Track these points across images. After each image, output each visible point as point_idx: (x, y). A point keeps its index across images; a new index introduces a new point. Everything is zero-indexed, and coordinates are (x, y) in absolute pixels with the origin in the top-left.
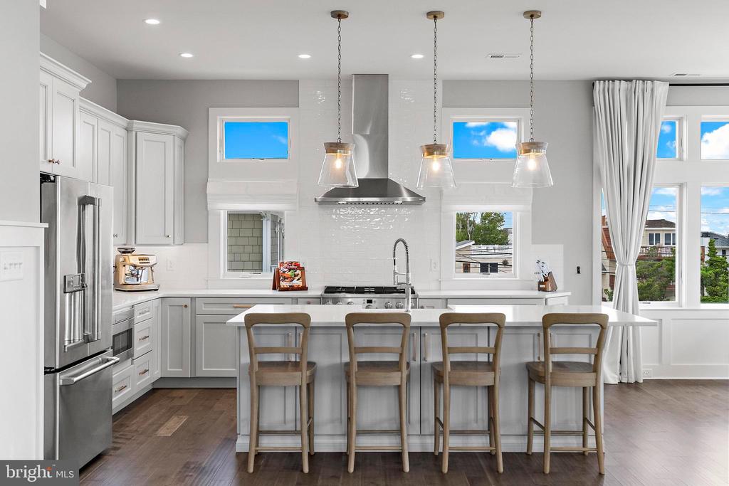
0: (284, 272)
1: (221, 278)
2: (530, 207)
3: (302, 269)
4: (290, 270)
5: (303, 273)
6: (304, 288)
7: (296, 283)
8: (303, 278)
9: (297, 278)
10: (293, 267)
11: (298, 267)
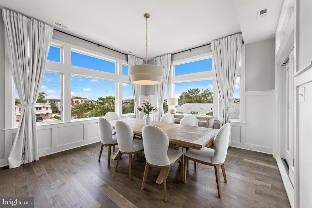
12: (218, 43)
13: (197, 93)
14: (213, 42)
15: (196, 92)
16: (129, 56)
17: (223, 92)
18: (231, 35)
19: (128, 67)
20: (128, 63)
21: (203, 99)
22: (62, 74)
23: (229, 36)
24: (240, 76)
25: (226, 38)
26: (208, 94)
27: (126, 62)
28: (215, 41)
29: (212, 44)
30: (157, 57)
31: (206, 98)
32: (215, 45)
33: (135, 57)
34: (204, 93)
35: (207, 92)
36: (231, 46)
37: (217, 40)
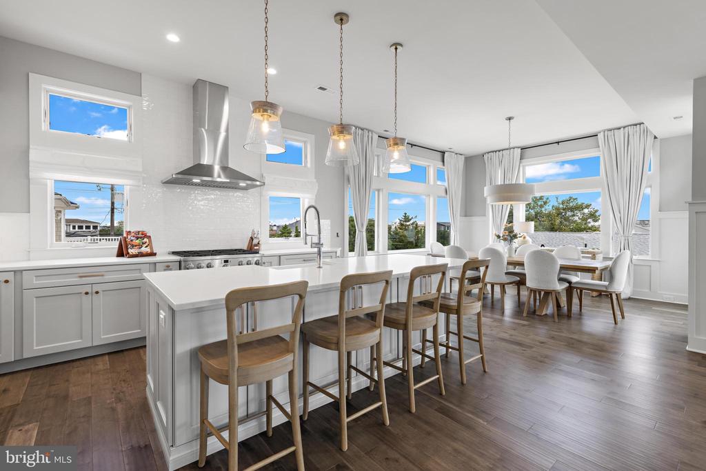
0: (132, 240)
1: (49, 248)
2: (314, 197)
3: (149, 237)
4: (137, 238)
5: (150, 241)
6: (153, 254)
7: (144, 249)
8: (150, 245)
9: (145, 245)
10: (140, 235)
11: (145, 235)
12: (611, 135)
13: (541, 206)
14: (602, 133)
15: (539, 203)
16: (446, 155)
17: (620, 213)
18: (636, 125)
19: (444, 171)
20: (444, 165)
21: (558, 221)
22: (379, 190)
23: (631, 125)
24: (651, 187)
25: (627, 128)
26: (572, 209)
27: (442, 163)
28: (606, 132)
29: (601, 136)
30: (493, 152)
31: (567, 219)
32: (607, 139)
33: (453, 154)
34: (561, 206)
35: (571, 204)
36: (635, 141)
37: (610, 130)
